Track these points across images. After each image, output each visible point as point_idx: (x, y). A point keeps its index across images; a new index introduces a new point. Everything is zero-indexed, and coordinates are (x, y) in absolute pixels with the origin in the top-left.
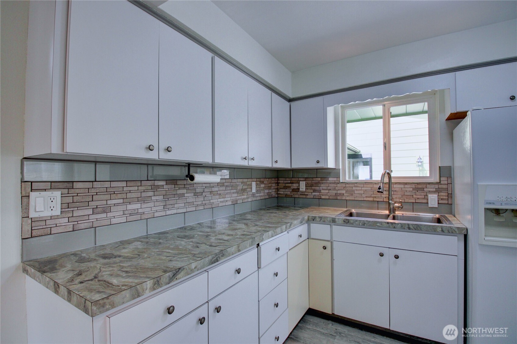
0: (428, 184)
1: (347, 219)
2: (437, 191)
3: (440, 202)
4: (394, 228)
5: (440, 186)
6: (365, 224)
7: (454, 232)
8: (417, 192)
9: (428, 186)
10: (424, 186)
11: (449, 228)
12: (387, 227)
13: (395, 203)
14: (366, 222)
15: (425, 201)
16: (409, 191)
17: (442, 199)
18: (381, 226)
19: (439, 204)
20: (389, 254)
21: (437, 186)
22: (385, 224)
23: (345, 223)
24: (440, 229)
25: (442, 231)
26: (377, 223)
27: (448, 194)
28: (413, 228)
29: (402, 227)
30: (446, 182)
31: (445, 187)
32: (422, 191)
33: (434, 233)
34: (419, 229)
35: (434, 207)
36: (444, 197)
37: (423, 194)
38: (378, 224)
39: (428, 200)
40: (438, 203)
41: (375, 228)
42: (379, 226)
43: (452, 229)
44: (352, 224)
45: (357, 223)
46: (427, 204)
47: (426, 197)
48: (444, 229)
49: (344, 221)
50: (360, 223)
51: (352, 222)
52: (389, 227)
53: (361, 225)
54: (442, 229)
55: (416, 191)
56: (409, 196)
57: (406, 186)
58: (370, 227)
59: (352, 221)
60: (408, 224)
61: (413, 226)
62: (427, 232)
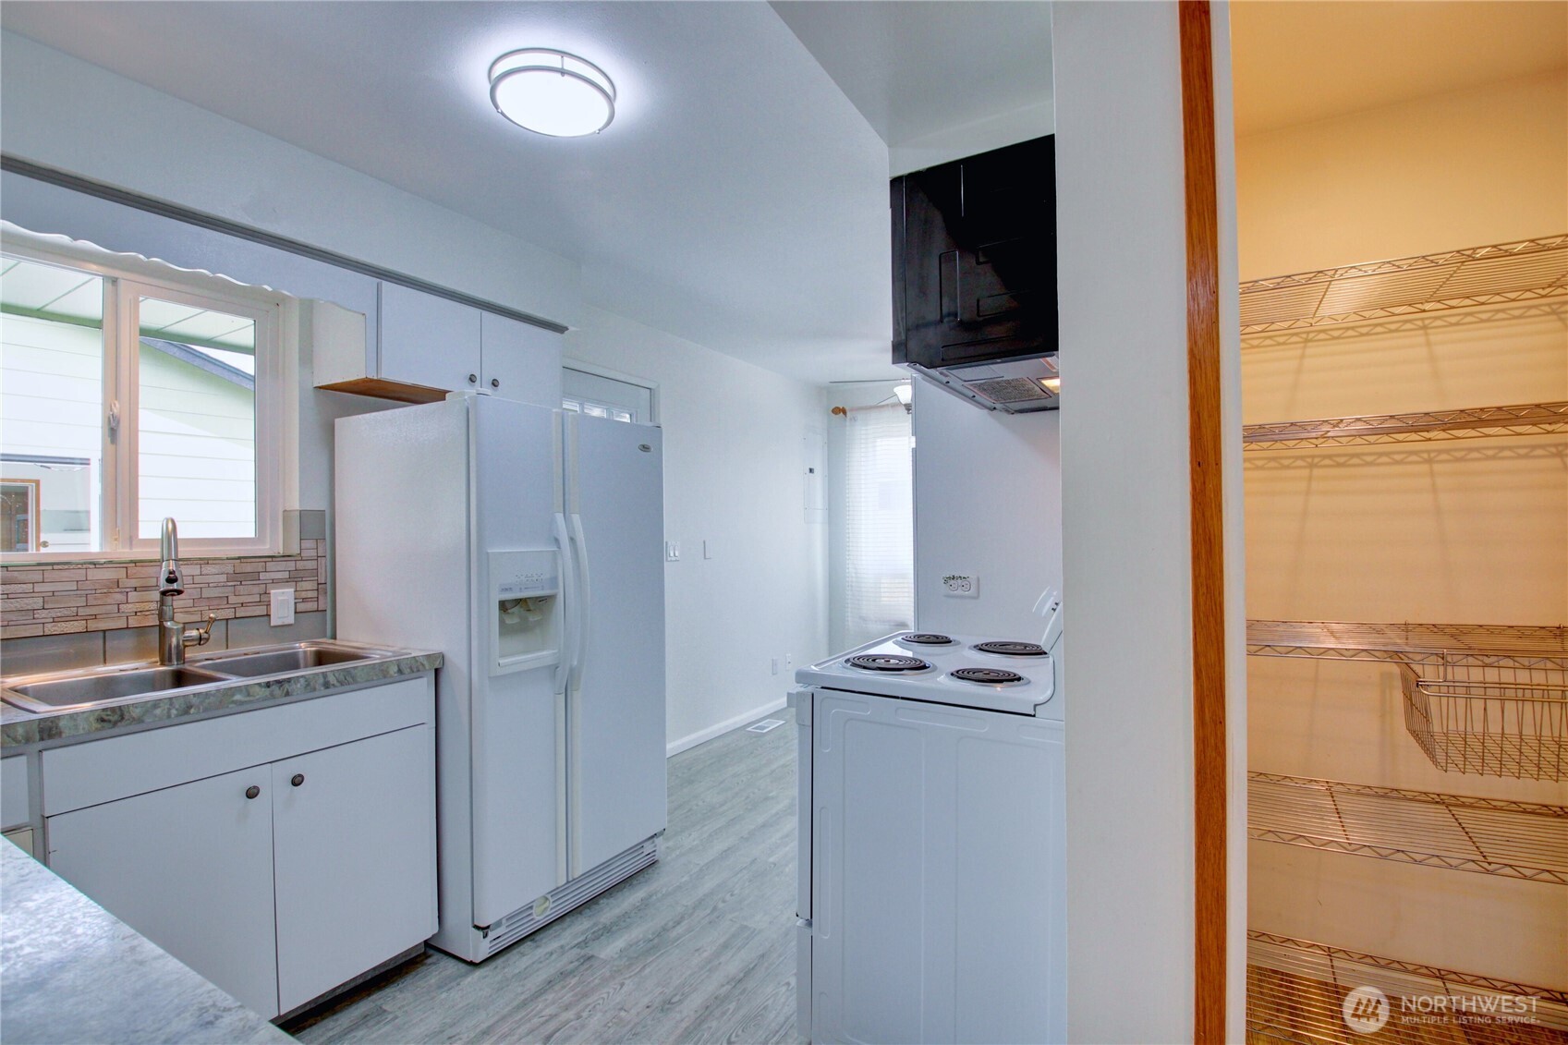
0: (270, 559)
1: (113, 710)
2: (294, 579)
3: (301, 607)
4: (287, 694)
5: (300, 565)
6: (190, 707)
7: (421, 667)
8: (241, 584)
9: (271, 566)
10: (260, 567)
11: (413, 662)
12: (265, 699)
13: (185, 626)
14: (195, 701)
15: (261, 610)
16: (215, 585)
17: (304, 600)
18: (248, 699)
19: (298, 615)
20: (273, 781)
21: (291, 566)
22: (257, 688)
23: (105, 724)
24: (396, 669)
25: (400, 671)
26: (233, 695)
27: (318, 584)
28: (335, 682)
29: (308, 685)
30: (313, 553)
31: (311, 565)
32: (255, 582)
33: (383, 681)
34: (351, 680)
35: (286, 623)
36: (310, 594)
37: (256, 590)
38: (238, 697)
39: (268, 605)
40: (296, 612)
41: (227, 711)
42: (241, 703)
43: (417, 661)
44: (140, 720)
45: (158, 711)
46: (266, 618)
47: (264, 598)
48: (403, 667)
49: (103, 720)
50: (169, 709)
51: (136, 713)
52: (273, 696)
53: (177, 716)
54: (398, 666)
55: (236, 583)
56: (216, 602)
57: (208, 569)
58: (210, 715)
59: (138, 710)
60: (323, 673)
61: (337, 675)
62: (368, 684)
